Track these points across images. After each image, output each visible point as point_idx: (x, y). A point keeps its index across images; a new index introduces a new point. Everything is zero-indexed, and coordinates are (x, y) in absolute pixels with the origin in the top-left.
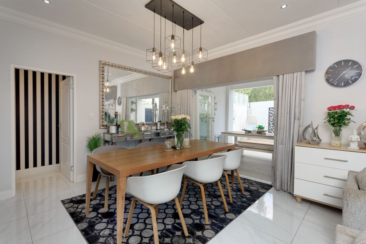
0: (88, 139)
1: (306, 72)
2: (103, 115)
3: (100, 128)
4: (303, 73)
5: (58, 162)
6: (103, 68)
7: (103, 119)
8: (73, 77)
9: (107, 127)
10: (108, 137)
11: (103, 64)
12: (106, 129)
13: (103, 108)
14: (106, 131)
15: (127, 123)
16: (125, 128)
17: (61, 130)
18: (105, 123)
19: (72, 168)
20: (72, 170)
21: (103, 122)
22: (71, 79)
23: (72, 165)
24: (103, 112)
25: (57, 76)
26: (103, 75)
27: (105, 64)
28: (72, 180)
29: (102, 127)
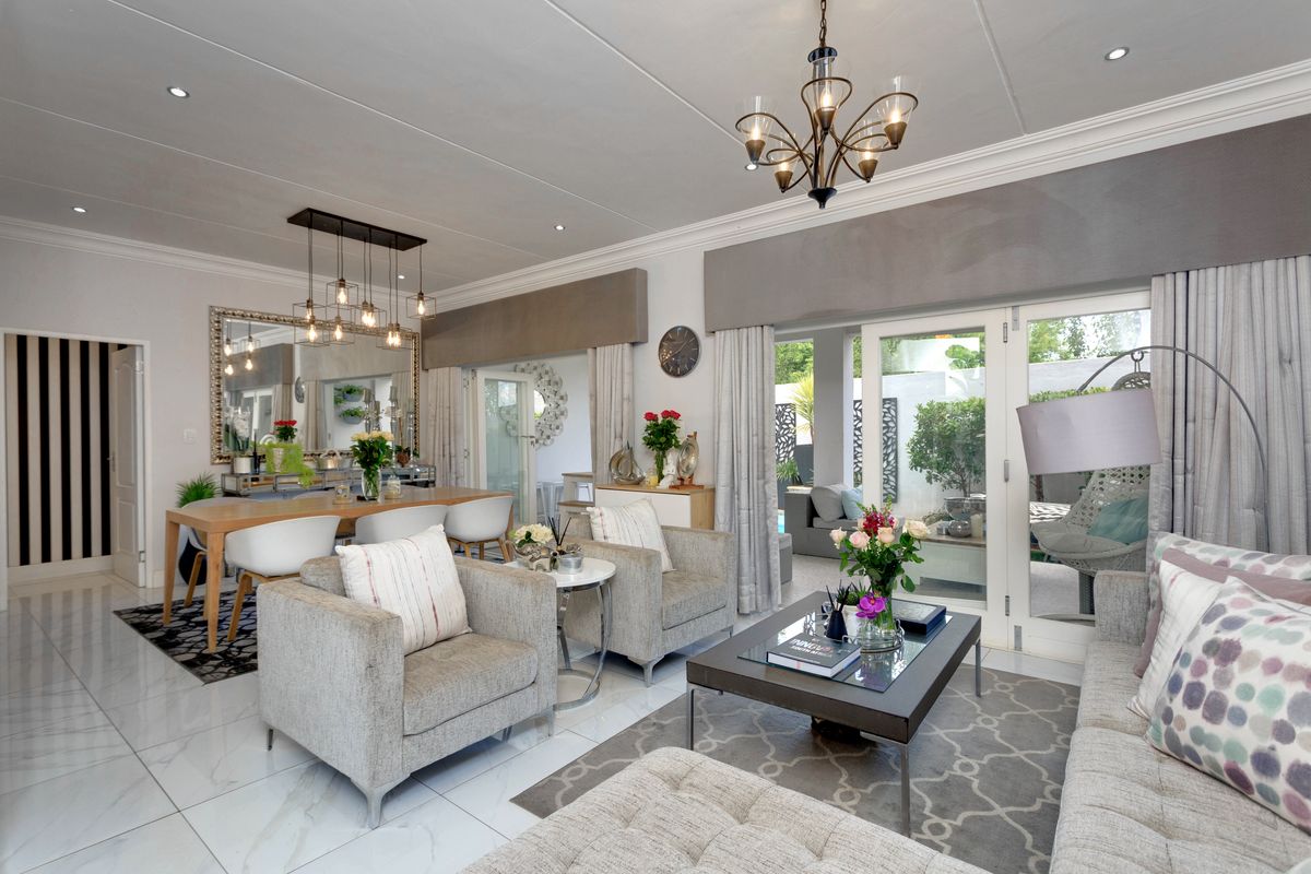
0: (182, 489)
1: (633, 344)
2: (219, 433)
3: (213, 464)
4: (627, 346)
5: (106, 550)
6: (218, 322)
7: (220, 441)
8: (142, 346)
9: (229, 461)
10: (231, 485)
11: (219, 314)
12: (229, 467)
13: (219, 417)
14: (226, 469)
15: (282, 450)
16: (278, 461)
17: (114, 470)
18: (226, 451)
19: (142, 555)
20: (142, 559)
21: (219, 449)
22: (138, 349)
23: (141, 549)
24: (220, 425)
25: (104, 347)
26: (218, 338)
27: (224, 313)
28: (141, 584)
29: (218, 461)
